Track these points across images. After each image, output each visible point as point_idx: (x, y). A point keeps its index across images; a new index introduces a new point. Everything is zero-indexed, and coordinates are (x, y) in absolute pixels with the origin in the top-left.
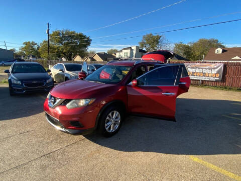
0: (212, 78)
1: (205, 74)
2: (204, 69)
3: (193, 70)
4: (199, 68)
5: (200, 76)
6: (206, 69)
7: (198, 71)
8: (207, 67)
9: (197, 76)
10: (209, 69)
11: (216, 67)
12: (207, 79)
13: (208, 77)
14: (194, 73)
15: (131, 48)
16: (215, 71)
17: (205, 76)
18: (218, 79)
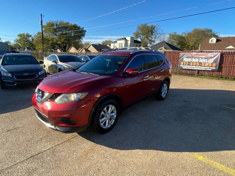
0: (208, 67)
1: (201, 63)
2: (200, 59)
3: (189, 60)
4: (195, 58)
5: (196, 66)
6: (202, 58)
7: (194, 60)
8: (204, 57)
9: (193, 65)
10: (205, 58)
11: (212, 56)
12: (203, 68)
13: (205, 66)
14: (190, 62)
15: (125, 38)
16: (211, 61)
17: (201, 66)
18: (214, 68)
